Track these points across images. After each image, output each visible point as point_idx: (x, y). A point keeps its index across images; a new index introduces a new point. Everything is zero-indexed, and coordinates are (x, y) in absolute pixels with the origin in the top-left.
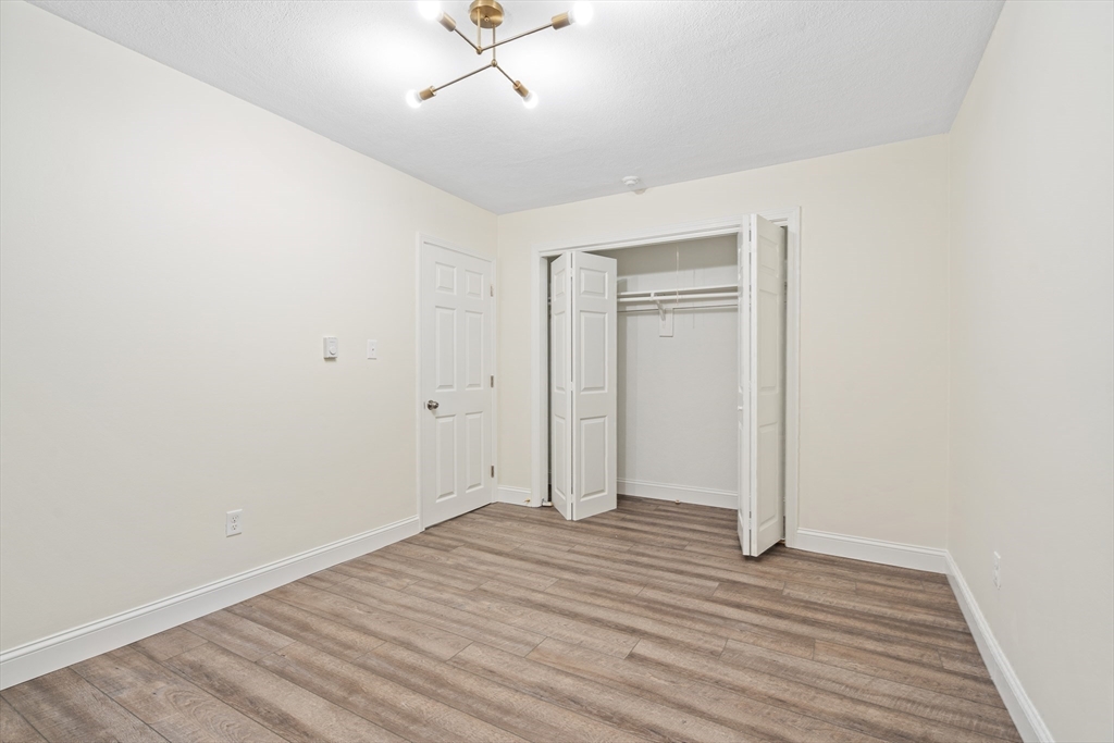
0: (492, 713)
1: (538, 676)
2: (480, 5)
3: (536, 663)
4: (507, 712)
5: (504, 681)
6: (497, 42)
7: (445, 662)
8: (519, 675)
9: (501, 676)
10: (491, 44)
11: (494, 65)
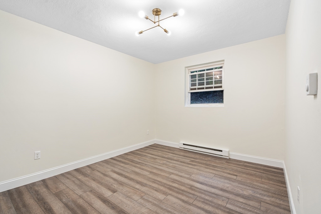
0: (157, 182)
1: (144, 189)
2: (155, 10)
3: (143, 192)
4: (153, 182)
5: (153, 188)
6: (160, 20)
7: (170, 194)
8: (149, 189)
9: (154, 189)
10: (158, 21)
11: (159, 26)
